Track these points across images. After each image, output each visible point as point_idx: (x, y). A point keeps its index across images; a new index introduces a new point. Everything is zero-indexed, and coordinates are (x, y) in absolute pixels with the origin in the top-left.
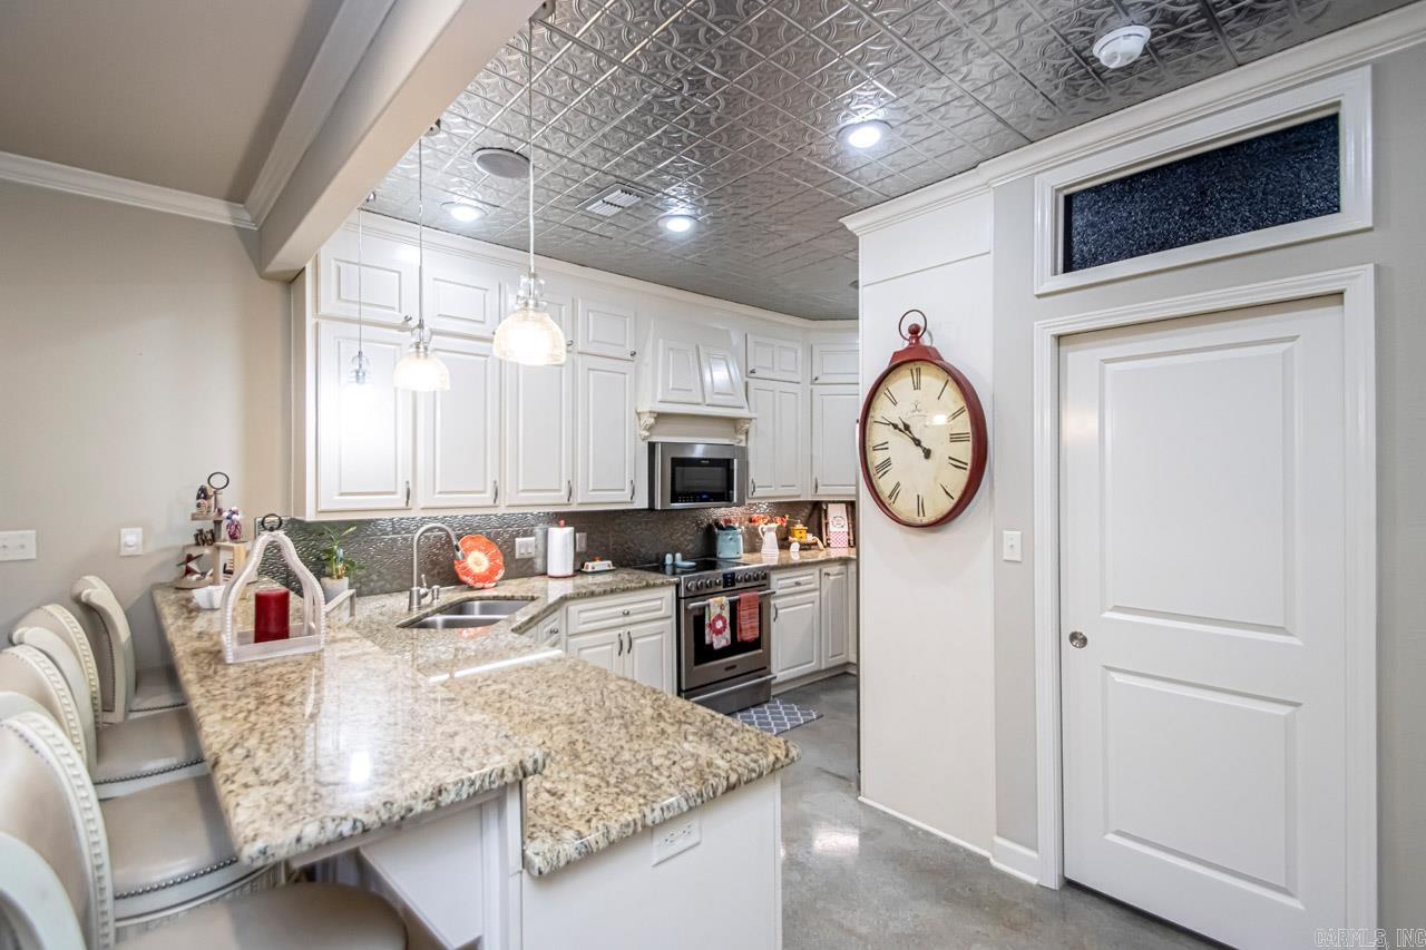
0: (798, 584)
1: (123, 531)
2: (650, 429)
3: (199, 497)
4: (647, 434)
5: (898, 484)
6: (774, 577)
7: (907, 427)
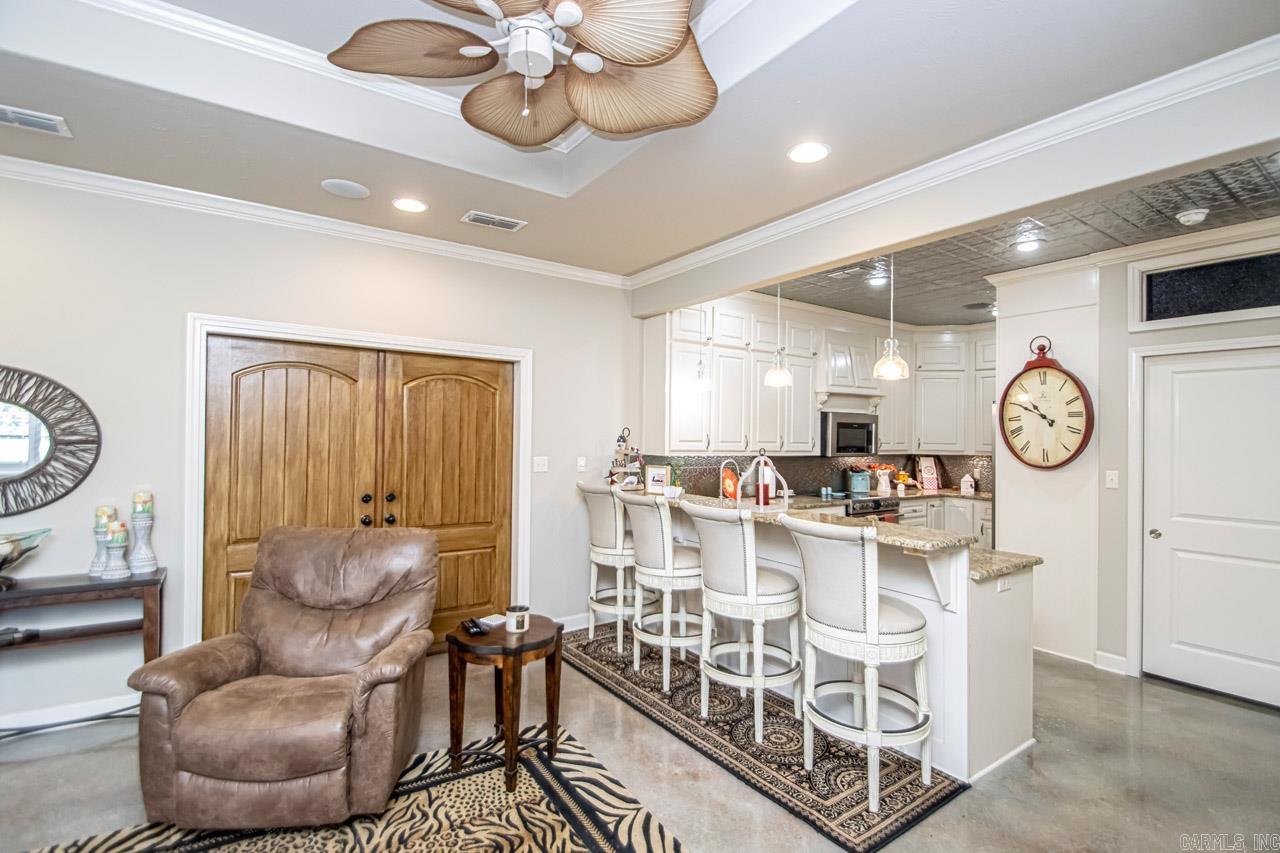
0: (915, 511)
1: (576, 458)
2: (824, 403)
3: (619, 441)
4: (821, 406)
5: (1028, 442)
6: (902, 504)
7: (1035, 407)
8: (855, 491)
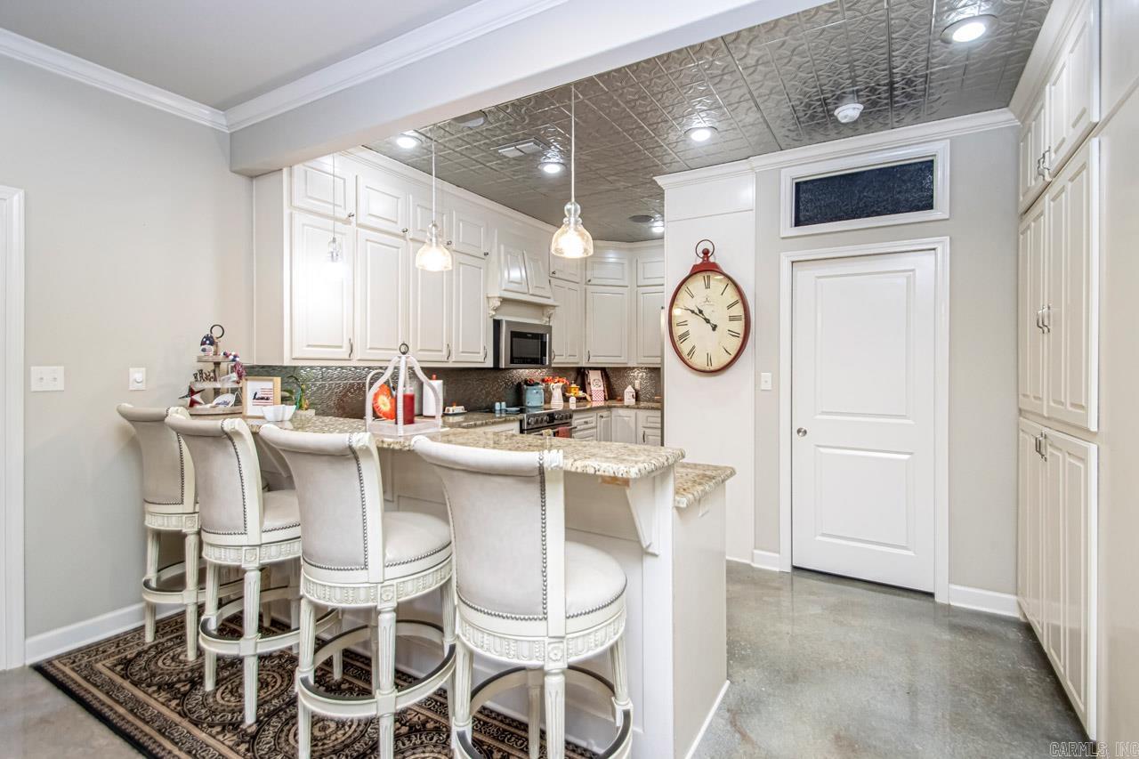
0: (586, 423)
1: (131, 370)
2: (496, 310)
3: (203, 343)
4: (494, 313)
5: (694, 347)
6: (575, 416)
7: (701, 312)
8: (529, 405)
